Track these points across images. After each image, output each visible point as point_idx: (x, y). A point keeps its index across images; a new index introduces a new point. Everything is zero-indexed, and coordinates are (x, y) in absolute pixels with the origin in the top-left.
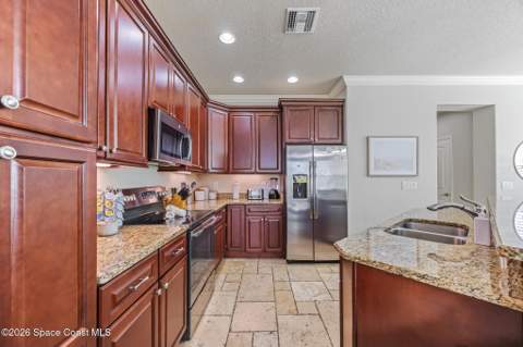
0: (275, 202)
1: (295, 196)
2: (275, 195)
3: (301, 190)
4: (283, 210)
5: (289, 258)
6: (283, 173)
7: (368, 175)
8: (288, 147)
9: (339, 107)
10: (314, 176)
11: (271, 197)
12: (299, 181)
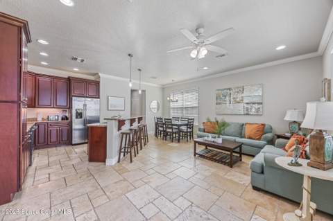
0: (66, 121)
1: (77, 118)
2: (65, 118)
3: (79, 115)
4: (70, 124)
5: (73, 143)
6: (70, 107)
7: (108, 110)
8: (74, 98)
9: (97, 84)
10: (86, 109)
11: (62, 119)
12: (79, 112)
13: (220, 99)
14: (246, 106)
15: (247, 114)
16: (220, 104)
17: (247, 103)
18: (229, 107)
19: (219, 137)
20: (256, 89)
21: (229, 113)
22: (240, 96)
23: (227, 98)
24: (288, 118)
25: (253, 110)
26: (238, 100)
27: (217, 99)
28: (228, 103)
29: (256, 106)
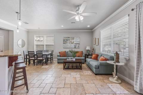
13: (65, 41)
14: (75, 45)
15: (75, 48)
16: (65, 43)
17: (75, 44)
18: (69, 45)
19: (74, 58)
20: (78, 38)
21: (69, 47)
22: (73, 41)
23: (68, 42)
24: (87, 49)
25: (77, 46)
26: (72, 42)
27: (64, 41)
28: (68, 43)
29: (78, 45)
